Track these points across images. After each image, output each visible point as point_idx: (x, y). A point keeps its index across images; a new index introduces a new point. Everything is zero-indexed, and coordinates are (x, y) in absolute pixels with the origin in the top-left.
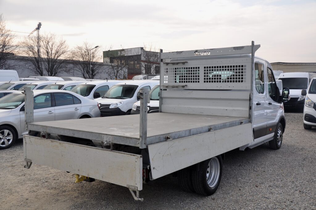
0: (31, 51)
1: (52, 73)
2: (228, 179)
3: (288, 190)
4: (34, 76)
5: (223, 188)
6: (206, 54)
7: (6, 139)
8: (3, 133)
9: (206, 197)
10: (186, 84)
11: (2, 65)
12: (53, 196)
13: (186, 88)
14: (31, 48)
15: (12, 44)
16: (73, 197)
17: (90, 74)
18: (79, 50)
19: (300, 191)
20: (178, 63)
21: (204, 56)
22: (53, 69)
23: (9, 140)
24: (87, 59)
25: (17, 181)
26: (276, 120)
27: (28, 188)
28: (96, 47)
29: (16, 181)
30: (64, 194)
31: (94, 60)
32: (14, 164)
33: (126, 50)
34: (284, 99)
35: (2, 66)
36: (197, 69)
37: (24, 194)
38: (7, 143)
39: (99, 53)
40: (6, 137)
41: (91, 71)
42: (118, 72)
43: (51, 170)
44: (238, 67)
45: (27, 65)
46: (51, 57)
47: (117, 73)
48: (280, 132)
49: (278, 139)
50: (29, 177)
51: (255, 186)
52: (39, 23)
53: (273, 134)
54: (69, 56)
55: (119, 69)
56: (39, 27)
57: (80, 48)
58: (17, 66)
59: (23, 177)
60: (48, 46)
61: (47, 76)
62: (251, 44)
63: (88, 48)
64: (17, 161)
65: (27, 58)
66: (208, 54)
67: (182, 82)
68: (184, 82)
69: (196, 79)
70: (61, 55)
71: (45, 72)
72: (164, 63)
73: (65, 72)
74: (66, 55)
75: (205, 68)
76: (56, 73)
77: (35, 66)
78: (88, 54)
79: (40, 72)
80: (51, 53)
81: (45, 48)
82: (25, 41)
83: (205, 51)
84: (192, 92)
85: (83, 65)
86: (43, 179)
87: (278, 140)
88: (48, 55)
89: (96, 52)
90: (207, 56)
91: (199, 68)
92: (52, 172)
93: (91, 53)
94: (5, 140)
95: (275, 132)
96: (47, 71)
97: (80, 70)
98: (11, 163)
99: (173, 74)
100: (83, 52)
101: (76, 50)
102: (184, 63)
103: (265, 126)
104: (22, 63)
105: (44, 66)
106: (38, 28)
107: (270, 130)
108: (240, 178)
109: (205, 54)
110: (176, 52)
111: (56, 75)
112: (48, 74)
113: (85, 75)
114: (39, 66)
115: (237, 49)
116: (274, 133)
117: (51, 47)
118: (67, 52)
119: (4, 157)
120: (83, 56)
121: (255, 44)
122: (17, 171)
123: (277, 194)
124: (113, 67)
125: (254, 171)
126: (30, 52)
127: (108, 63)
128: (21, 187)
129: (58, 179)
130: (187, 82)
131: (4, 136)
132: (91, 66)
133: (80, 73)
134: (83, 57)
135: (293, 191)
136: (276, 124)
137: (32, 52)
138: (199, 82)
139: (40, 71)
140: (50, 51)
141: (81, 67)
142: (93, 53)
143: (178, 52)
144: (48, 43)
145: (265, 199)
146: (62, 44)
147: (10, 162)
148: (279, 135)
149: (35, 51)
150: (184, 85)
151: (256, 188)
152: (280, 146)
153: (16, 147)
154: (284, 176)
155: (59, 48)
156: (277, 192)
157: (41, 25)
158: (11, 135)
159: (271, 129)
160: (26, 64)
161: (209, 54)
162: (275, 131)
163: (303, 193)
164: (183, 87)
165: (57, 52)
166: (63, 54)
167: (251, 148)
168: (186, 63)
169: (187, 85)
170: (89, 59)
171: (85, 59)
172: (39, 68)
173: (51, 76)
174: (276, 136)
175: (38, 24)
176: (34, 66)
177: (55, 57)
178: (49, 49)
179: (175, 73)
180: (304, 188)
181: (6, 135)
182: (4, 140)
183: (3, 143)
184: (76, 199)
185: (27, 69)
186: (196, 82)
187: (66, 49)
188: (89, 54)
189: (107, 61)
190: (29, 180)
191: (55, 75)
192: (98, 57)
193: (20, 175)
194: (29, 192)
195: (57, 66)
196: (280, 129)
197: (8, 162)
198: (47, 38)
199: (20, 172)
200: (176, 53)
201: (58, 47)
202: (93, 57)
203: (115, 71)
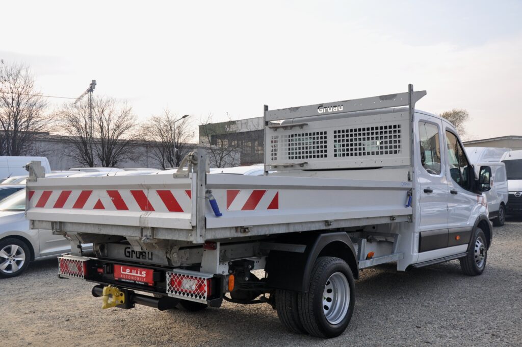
0: (74, 126)
1: (109, 161)
2: (371, 317)
3: (472, 333)
4: (78, 167)
5: (358, 329)
6: (337, 110)
7: (14, 260)
8: (8, 251)
9: (325, 341)
10: (305, 160)
11: (25, 149)
12: (73, 339)
13: (306, 167)
14: (74, 121)
15: (43, 115)
16: (106, 339)
17: (174, 164)
18: (155, 123)
19: (493, 335)
20: (292, 127)
21: (333, 113)
22: (111, 154)
23: (18, 263)
24: (168, 137)
25: (21, 320)
26: (470, 223)
27: (35, 330)
28: (184, 117)
29: (19, 320)
30: (91, 336)
31: (181, 140)
32: (20, 298)
33: (239, 122)
34: (483, 185)
35: (26, 151)
36: (323, 135)
37: (26, 338)
38: (15, 268)
39: (189, 127)
40: (14, 256)
41: (176, 158)
42: (221, 158)
43: (79, 305)
44: (388, 128)
45: (67, 150)
46: (107, 136)
47: (221, 160)
48: (479, 244)
49: (476, 257)
50: (40, 315)
51: (415, 326)
52: (93, 81)
53: (464, 248)
54: (136, 134)
55: (224, 154)
56: (91, 87)
57: (157, 120)
58: (50, 152)
59: (31, 315)
60: (103, 116)
61: (100, 166)
62: (407, 90)
63: (172, 119)
64: (28, 293)
65: (67, 138)
66: (340, 110)
67: (300, 157)
68: (303, 157)
69: (322, 152)
70: (124, 132)
71: (97, 160)
72: (270, 128)
73: (130, 161)
74: (133, 133)
75: (335, 132)
76: (116, 162)
77: (80, 150)
78: (171, 130)
79: (88, 160)
80: (108, 129)
81: (97, 121)
82: (64, 110)
83: (334, 105)
84: (316, 173)
85: (161, 149)
86: (63, 317)
87: (476, 259)
88: (101, 132)
89: (185, 126)
90: (339, 112)
91: (325, 133)
92: (80, 308)
93: (175, 128)
94: (12, 261)
95: (469, 244)
96: (101, 159)
97: (156, 157)
98: (16, 297)
99: (286, 145)
100: (162, 125)
101: (149, 123)
102: (301, 126)
103: (446, 231)
104: (59, 146)
105: (95, 152)
106: (91, 90)
107: (456, 239)
108: (393, 316)
109: (335, 109)
110: (289, 108)
111: (115, 165)
112: (103, 165)
113: (165, 164)
114: (86, 150)
115: (386, 99)
116: (467, 245)
117: (107, 118)
118: (134, 125)
119: (7, 288)
120: (162, 133)
121: (415, 90)
122: (23, 307)
123: (450, 338)
124: (213, 151)
125: (422, 306)
126: (73, 129)
127: (205, 144)
128: (24, 328)
129: (87, 317)
130: (307, 157)
131: (10, 256)
132: (175, 149)
133: (157, 162)
134: (162, 135)
135: (480, 333)
136: (469, 229)
137: (76, 127)
138: (326, 156)
139: (90, 159)
140: (105, 124)
141: (158, 151)
142: (179, 127)
143: (291, 109)
144: (103, 112)
145: (426, 344)
146: (126, 113)
147: (16, 294)
148: (477, 249)
149: (81, 126)
150: (302, 162)
151: (416, 329)
152: (483, 270)
153: (30, 274)
154: (474, 313)
155: (121, 120)
156: (451, 335)
157: (96, 84)
158: (23, 254)
159: (458, 238)
160: (66, 148)
161: (342, 109)
162: (468, 242)
163: (498, 336)
164: (302, 165)
165: (118, 127)
166: (127, 130)
167: (418, 267)
168: (305, 127)
169: (307, 163)
170: (173, 138)
171: (165, 138)
172: (87, 153)
173: (107, 166)
174: (471, 250)
175: (91, 82)
176: (78, 150)
177: (113, 135)
178: (104, 121)
179: (288, 143)
180: (502, 331)
181: (14, 254)
182: (10, 262)
183: (9, 267)
184: (108, 342)
185: (68, 157)
186: (322, 156)
187: (132, 121)
188: (173, 129)
189: (204, 141)
190: (40, 318)
191: (113, 166)
192: (188, 133)
193: (27, 312)
194: (36, 335)
195: (117, 150)
196: (480, 240)
197: (12, 295)
198: (101, 104)
199: (28, 308)
200: (289, 111)
201: (120, 117)
202: (179, 133)
203: (218, 157)
